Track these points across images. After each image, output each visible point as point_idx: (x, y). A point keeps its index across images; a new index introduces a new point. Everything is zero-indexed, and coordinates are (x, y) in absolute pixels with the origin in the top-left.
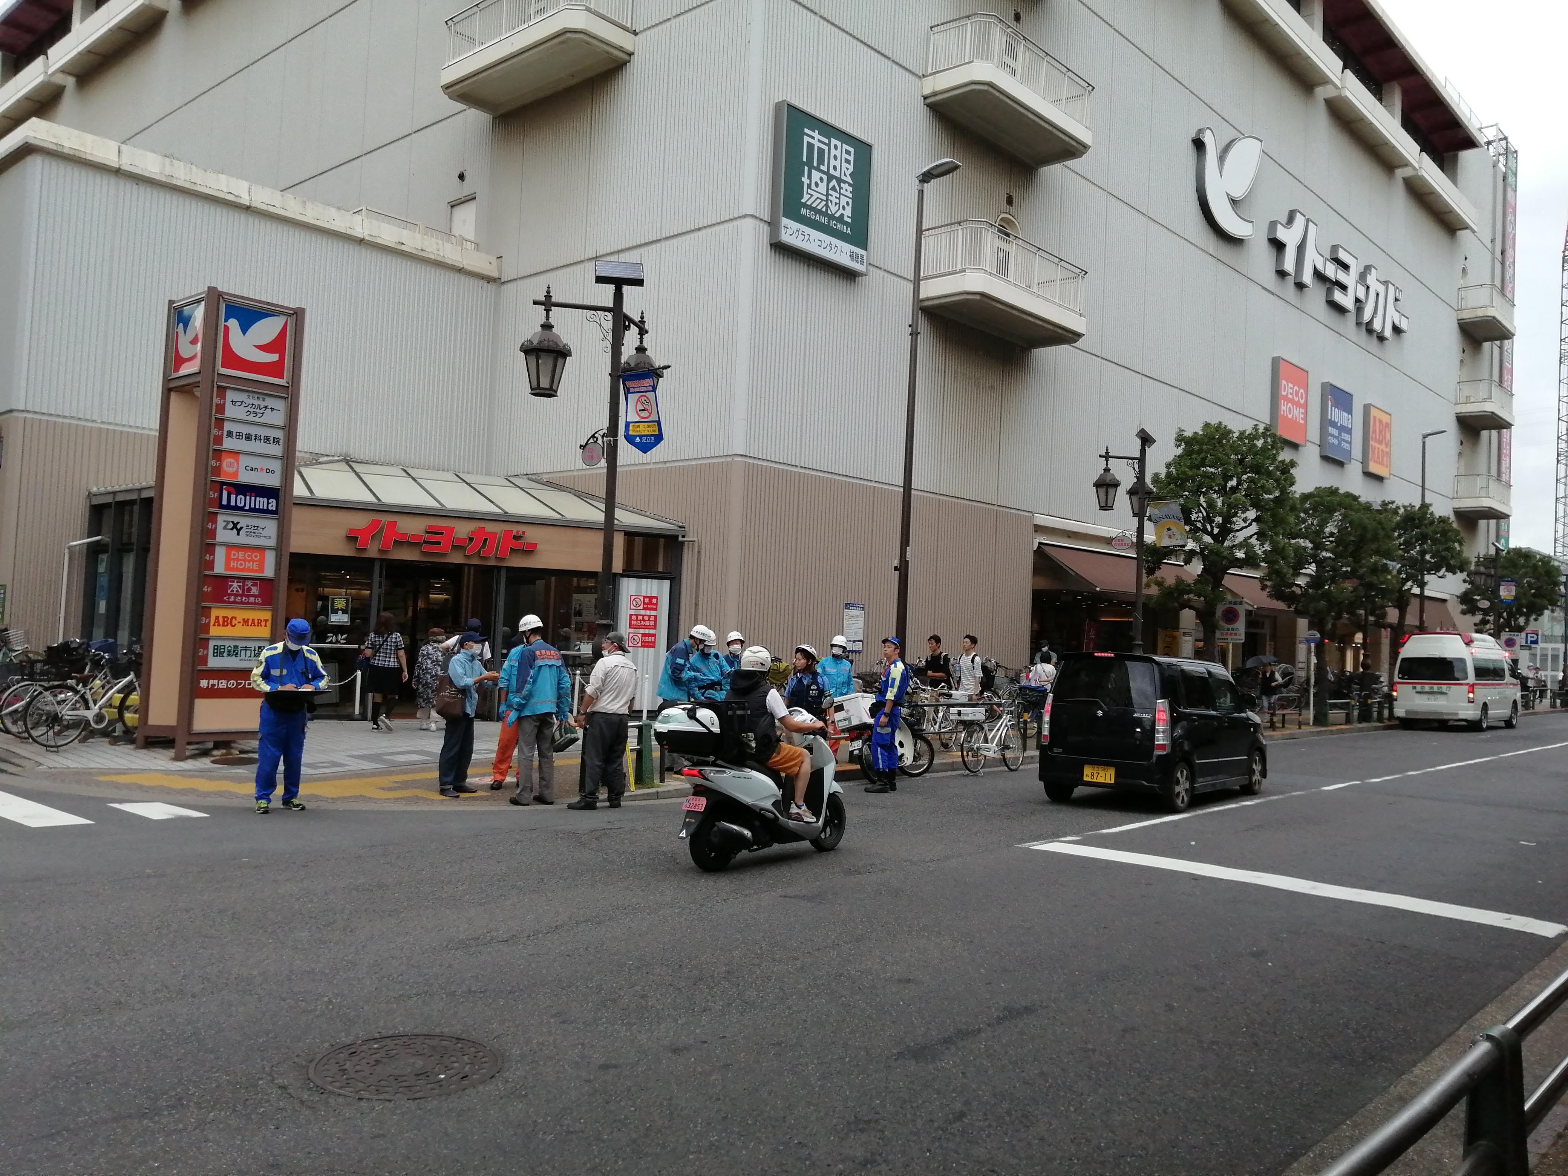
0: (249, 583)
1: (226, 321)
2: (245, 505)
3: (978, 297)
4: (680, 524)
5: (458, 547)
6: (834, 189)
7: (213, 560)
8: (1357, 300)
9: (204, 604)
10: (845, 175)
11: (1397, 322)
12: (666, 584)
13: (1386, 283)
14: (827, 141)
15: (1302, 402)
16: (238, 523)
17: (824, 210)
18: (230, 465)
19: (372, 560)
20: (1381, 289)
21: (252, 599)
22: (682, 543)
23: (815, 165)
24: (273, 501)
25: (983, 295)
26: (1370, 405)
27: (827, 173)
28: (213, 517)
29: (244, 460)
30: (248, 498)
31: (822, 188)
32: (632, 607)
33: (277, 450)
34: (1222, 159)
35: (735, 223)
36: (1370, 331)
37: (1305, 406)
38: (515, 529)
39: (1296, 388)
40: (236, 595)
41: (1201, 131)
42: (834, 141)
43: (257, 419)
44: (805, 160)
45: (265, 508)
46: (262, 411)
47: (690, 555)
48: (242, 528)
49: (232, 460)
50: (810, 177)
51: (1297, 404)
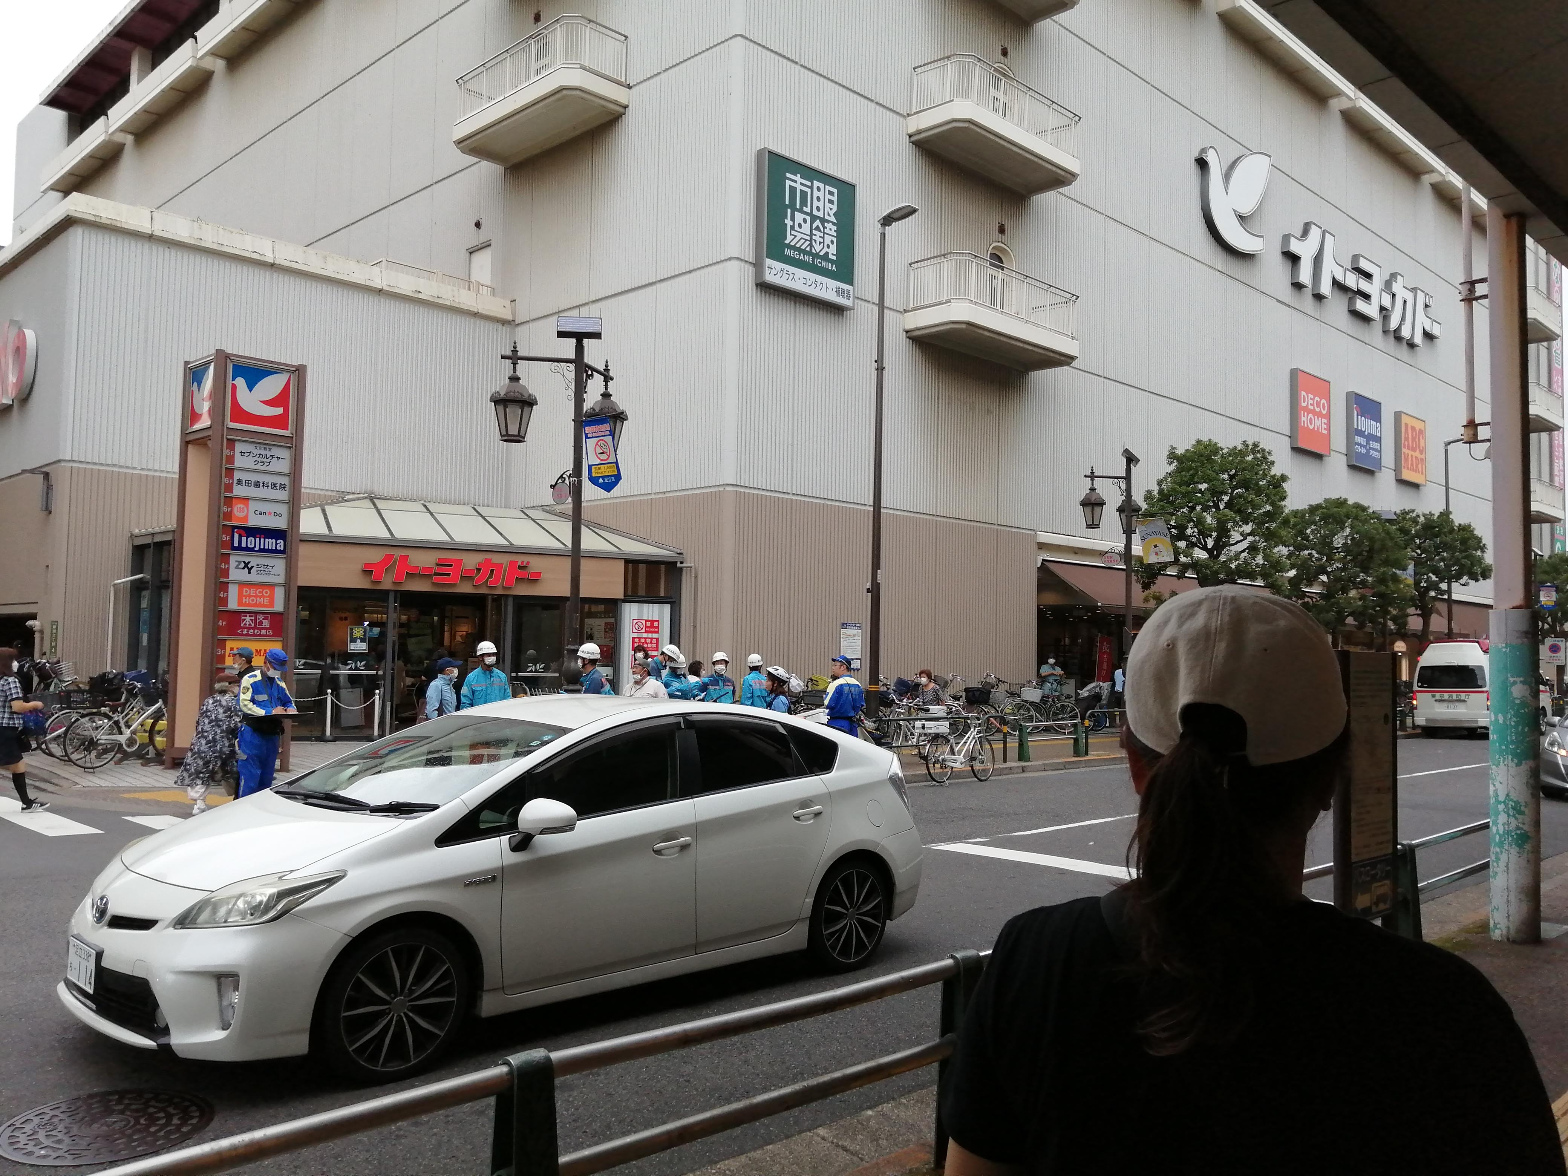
0: (261, 617)
1: (233, 380)
2: (255, 546)
3: (964, 326)
4: (679, 551)
5: (467, 577)
6: (817, 228)
7: (227, 597)
8: (1382, 309)
9: (220, 637)
10: (829, 215)
11: (1428, 329)
12: (667, 607)
13: (1414, 290)
14: (809, 184)
15: (1324, 412)
16: (249, 562)
17: (808, 249)
18: (241, 510)
19: (387, 592)
20: (1409, 297)
21: (263, 632)
22: (681, 569)
23: (798, 207)
24: (281, 542)
25: (969, 324)
26: (1400, 412)
27: (810, 214)
28: (226, 558)
29: (253, 506)
30: (258, 539)
31: (806, 228)
32: (635, 630)
33: (284, 495)
34: (1227, 177)
35: (721, 265)
36: (1398, 338)
37: (1328, 416)
38: (520, 559)
39: (1317, 399)
40: (249, 628)
41: (1204, 150)
42: (816, 184)
43: (264, 468)
44: (787, 202)
45: (274, 548)
46: (268, 460)
47: (688, 579)
48: (252, 567)
49: (242, 506)
50: (793, 219)
51: (1319, 415)
